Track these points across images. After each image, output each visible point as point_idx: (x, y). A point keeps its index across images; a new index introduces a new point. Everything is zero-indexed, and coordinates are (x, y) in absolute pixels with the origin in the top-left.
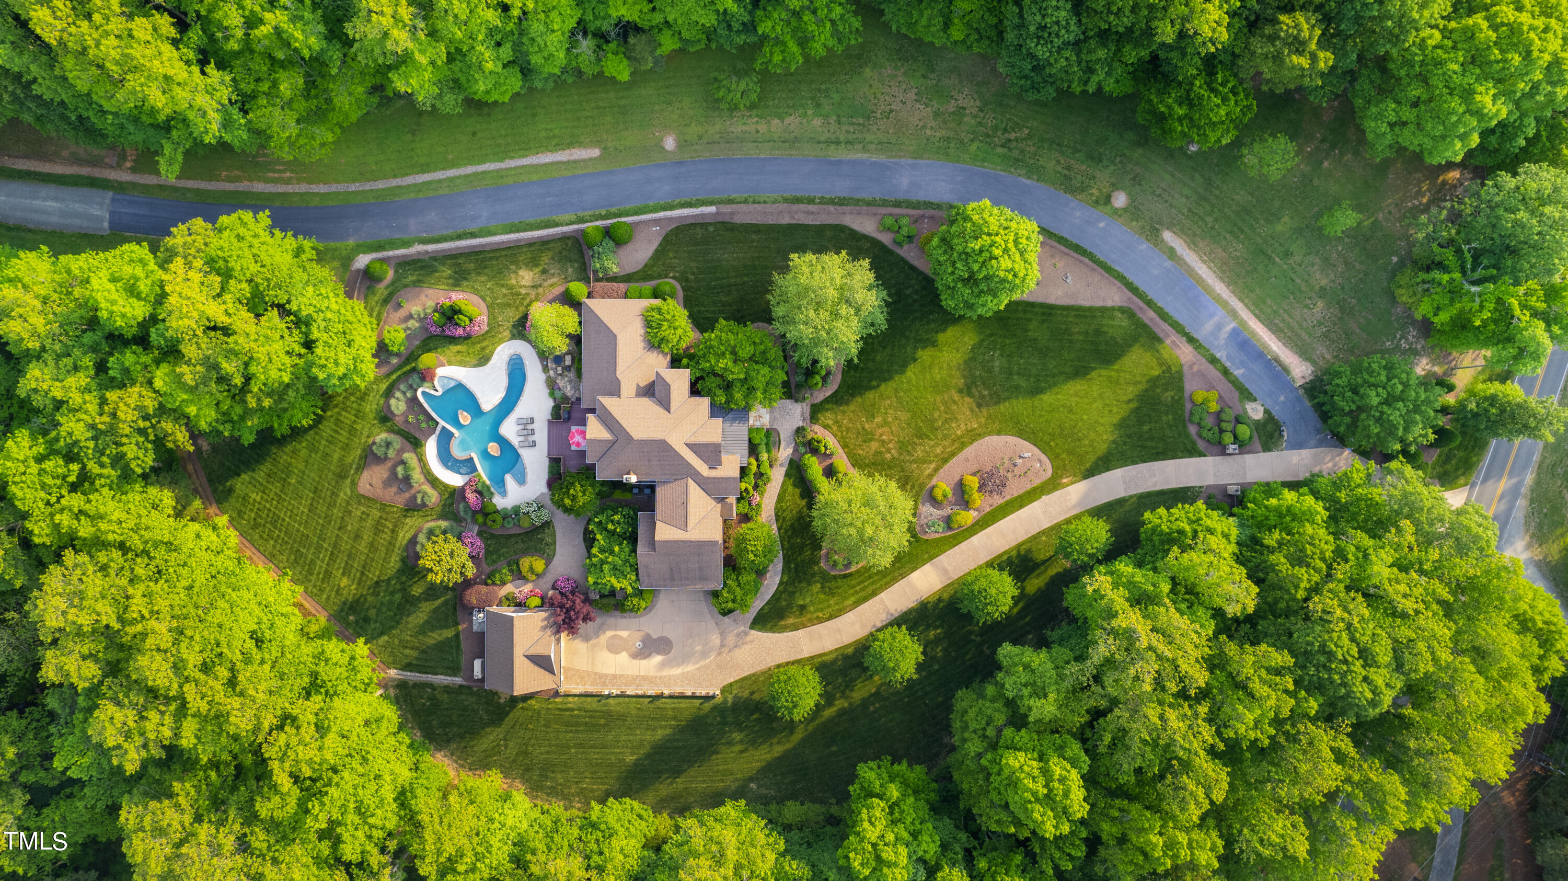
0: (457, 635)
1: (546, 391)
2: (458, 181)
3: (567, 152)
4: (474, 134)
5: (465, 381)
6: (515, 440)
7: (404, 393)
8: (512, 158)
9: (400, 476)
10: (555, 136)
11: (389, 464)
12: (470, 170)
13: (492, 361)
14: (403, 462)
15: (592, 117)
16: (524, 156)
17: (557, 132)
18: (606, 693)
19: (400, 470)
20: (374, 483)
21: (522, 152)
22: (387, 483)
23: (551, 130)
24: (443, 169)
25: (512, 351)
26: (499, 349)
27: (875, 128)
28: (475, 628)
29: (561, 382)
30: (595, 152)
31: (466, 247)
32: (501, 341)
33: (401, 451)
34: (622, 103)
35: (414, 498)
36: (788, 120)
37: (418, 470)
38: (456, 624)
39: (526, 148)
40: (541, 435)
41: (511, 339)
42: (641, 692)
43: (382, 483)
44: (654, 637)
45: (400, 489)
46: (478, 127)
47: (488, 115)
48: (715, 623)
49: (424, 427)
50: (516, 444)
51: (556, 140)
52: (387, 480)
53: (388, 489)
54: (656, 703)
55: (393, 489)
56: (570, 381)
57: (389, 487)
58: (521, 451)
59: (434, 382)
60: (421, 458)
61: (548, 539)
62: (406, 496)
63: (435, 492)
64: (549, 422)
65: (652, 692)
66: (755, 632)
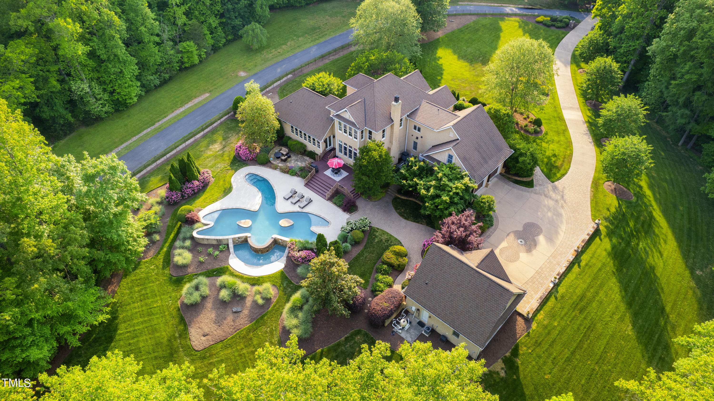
1: (286, 176)
2: (132, 145)
3: (189, 103)
4: (126, 125)
5: (224, 207)
6: (295, 208)
7: (183, 247)
8: (159, 121)
9: (227, 298)
10: (177, 102)
11: (208, 305)
12: (135, 138)
13: (234, 187)
14: (220, 289)
15: (192, 86)
16: (166, 117)
17: (177, 100)
18: (552, 285)
19: (223, 293)
20: (207, 330)
21: (163, 116)
22: (219, 322)
23: (173, 101)
25: (243, 175)
26: (233, 180)
27: (325, 30)
28: (410, 339)
29: (292, 164)
30: (207, 95)
32: (231, 177)
33: (212, 284)
34: (204, 75)
36: (289, 43)
37: (239, 282)
39: (163, 114)
40: (309, 193)
41: (236, 171)
42: (567, 264)
43: (215, 323)
44: (521, 229)
45: (235, 312)
46: (126, 122)
47: (129, 116)
48: (536, 193)
49: (217, 253)
50: (299, 210)
51: (180, 102)
52: (218, 316)
53: (225, 322)
54: (583, 264)
55: (230, 318)
56: (297, 160)
57: (225, 319)
58: (305, 210)
59: (203, 221)
60: (233, 274)
61: (384, 237)
62: (246, 312)
63: (267, 285)
64: (307, 185)
65: (571, 257)
66: (556, 183)
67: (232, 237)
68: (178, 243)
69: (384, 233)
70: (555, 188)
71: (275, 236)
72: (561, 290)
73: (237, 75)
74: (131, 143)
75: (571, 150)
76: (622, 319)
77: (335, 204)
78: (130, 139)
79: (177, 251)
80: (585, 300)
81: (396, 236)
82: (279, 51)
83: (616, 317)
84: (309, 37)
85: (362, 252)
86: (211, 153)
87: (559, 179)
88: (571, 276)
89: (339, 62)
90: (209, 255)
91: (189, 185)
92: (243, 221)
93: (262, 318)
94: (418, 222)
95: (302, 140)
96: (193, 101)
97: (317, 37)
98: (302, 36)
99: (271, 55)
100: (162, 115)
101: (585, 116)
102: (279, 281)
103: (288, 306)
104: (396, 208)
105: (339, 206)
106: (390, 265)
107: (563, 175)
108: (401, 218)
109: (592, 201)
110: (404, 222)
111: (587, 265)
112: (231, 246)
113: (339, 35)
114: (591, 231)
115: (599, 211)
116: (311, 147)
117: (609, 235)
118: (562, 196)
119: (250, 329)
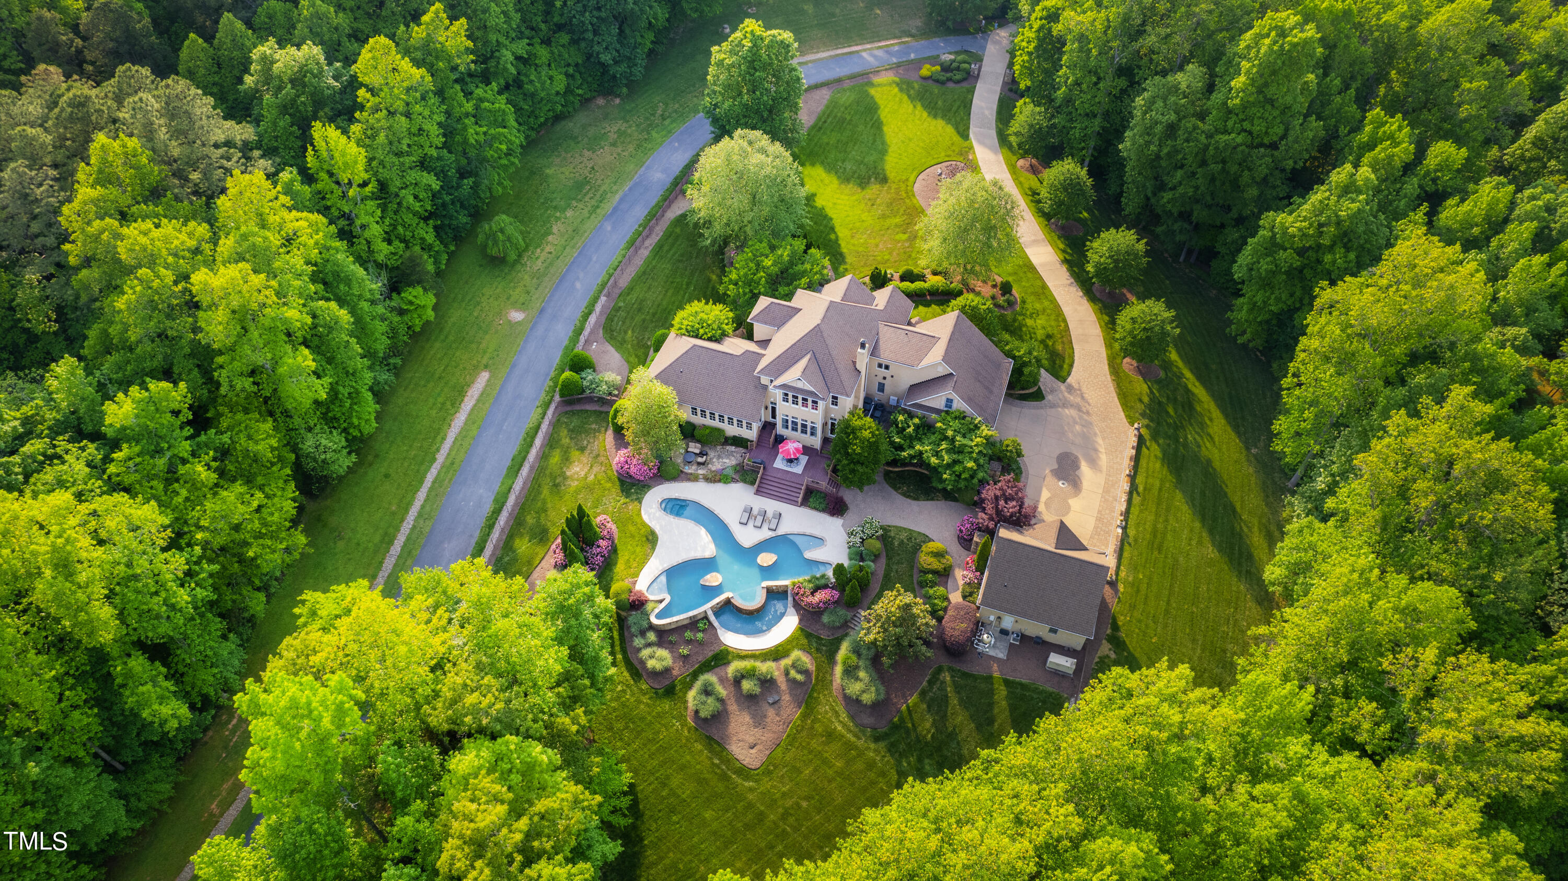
0: (1007, 683)
1: (719, 487)
2: (428, 508)
3: (466, 399)
4: (387, 476)
5: (666, 566)
6: (765, 534)
7: (649, 645)
8: (438, 450)
9: (757, 690)
10: (443, 404)
11: (733, 707)
12: (422, 495)
13: (658, 530)
14: (737, 681)
15: (447, 366)
16: (444, 439)
17: (440, 400)
18: (1120, 531)
19: (747, 685)
20: (751, 740)
21: (439, 438)
22: (759, 721)
23: (434, 404)
24: (402, 521)
25: (655, 506)
26: (645, 517)
27: (599, 182)
28: (1002, 655)
29: (716, 465)
30: (485, 376)
31: (507, 522)
32: (639, 514)
33: (722, 680)
34: (451, 338)
35: (793, 682)
36: (555, 229)
37: (758, 664)
38: (989, 679)
39: (436, 434)
40: (771, 506)
41: (640, 503)
42: (1124, 497)
43: (756, 727)
44: (1056, 466)
45: (773, 703)
46: (383, 470)
47: (377, 456)
48: (1051, 407)
49: (700, 635)
50: (772, 534)
51: (448, 403)
52: (754, 716)
53: (768, 720)
54: (1141, 489)
55: (771, 712)
56: (719, 457)
57: (765, 716)
58: (781, 531)
59: (651, 597)
60: (742, 657)
61: (903, 536)
62: (786, 698)
63: (796, 654)
64: (758, 492)
65: (1126, 487)
66: (1069, 380)
67: (707, 607)
68: (638, 642)
69: (900, 529)
70: (1070, 388)
71: (766, 584)
72: (1131, 532)
73: (510, 321)
74: (423, 507)
75: (1065, 320)
76: (1200, 543)
77: (815, 509)
78: (413, 498)
79: (645, 653)
80: (1159, 536)
81: (916, 529)
82: (548, 249)
83: (1194, 543)
84: (580, 206)
85: (888, 565)
86: (576, 483)
87: (1069, 374)
88: (1135, 511)
89: (666, 248)
90: (689, 642)
91: (595, 550)
92: (708, 577)
93: (811, 696)
94: (932, 499)
95: (716, 423)
96: (469, 394)
97: (593, 202)
98: (569, 206)
99: (539, 262)
100: (435, 437)
101: (1059, 252)
102: (805, 641)
103: (839, 669)
104: (896, 489)
105: (823, 511)
106: (935, 572)
107: (1071, 366)
108: (909, 500)
109: (1118, 395)
110: (914, 504)
111: (1145, 489)
112: (712, 618)
113: (630, 189)
114: (1133, 441)
115: (1132, 407)
116: (732, 430)
117: (1155, 437)
118: (1083, 398)
119: (805, 716)
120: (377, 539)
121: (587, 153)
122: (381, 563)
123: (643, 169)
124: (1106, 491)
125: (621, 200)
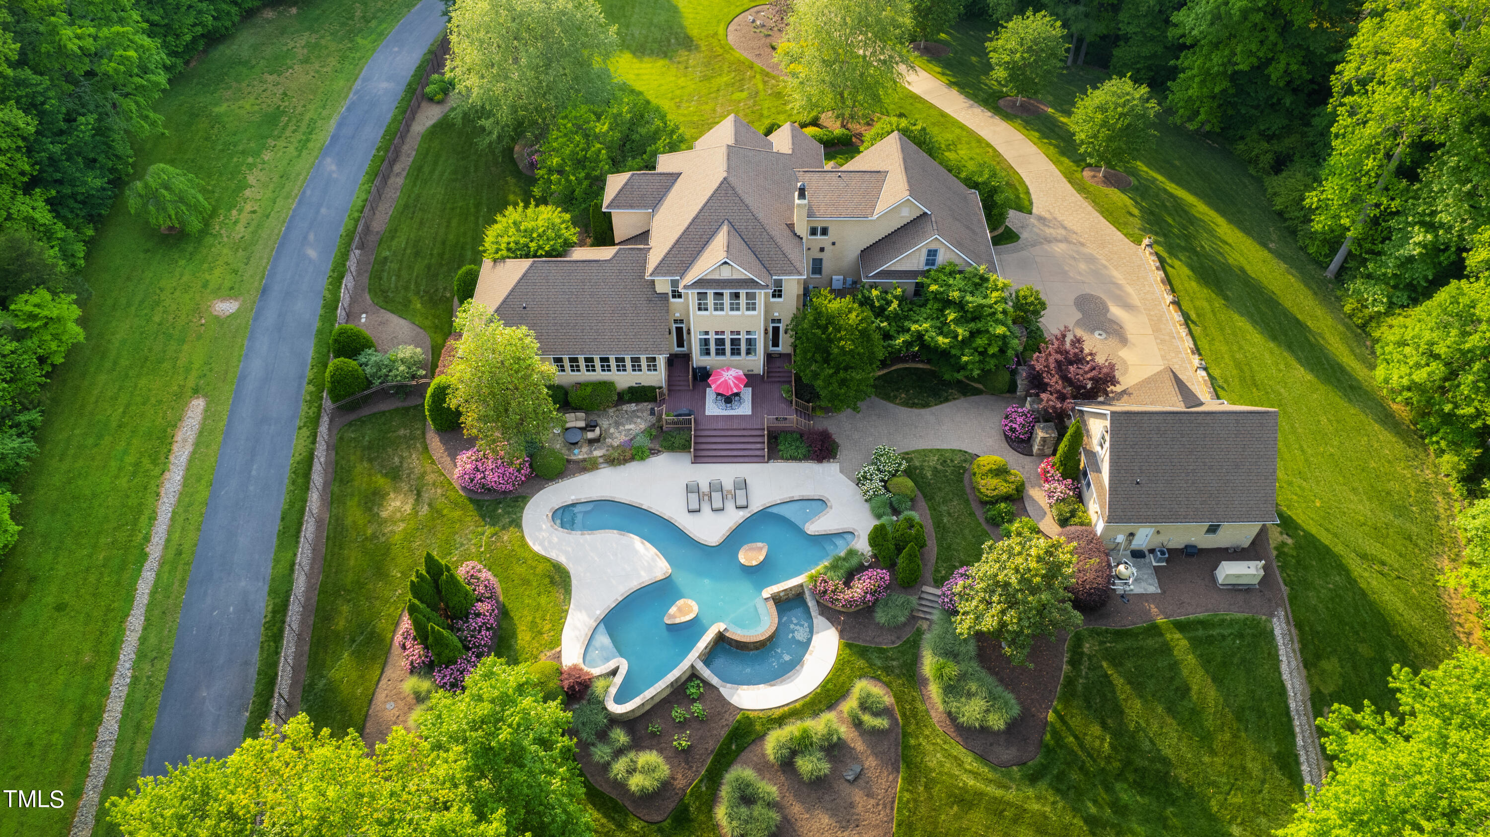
0: (1181, 627)
1: (634, 468)
2: (153, 640)
3: (175, 447)
4: (60, 608)
5: (600, 612)
6: (733, 517)
7: (620, 752)
8: (147, 539)
9: (825, 767)
11: (796, 809)
12: (136, 621)
13: (562, 559)
14: (787, 764)
15: (127, 406)
16: (153, 518)
17: (130, 459)
19: (806, 765)
21: (144, 519)
23: (120, 469)
24: (109, 675)
25: (546, 525)
26: (537, 548)
27: (300, 109)
28: (1152, 588)
29: (618, 437)
30: (198, 406)
31: (303, 622)
32: (524, 544)
33: (763, 767)
34: (124, 363)
35: (873, 734)
36: (251, 180)
37: (810, 724)
38: (1154, 630)
40: (726, 473)
41: (519, 526)
42: (1183, 332)
43: (844, 828)
44: (1079, 316)
45: (855, 780)
46: (50, 599)
47: (32, 580)
48: (1033, 246)
49: (697, 708)
50: (742, 515)
51: (146, 461)
52: (834, 812)
53: (859, 809)
54: (1193, 316)
55: (858, 796)
56: (617, 424)
57: (852, 805)
58: (756, 506)
59: (596, 671)
60: (779, 719)
61: (933, 461)
62: (871, 762)
63: (861, 687)
64: (697, 459)
65: (1178, 317)
66: (1034, 211)
67: (693, 657)
68: (602, 753)
69: (925, 453)
70: (1041, 219)
71: (767, 592)
72: (1215, 372)
73: (217, 318)
74: (143, 640)
75: (989, 145)
76: (1287, 365)
77: (793, 458)
78: (121, 631)
79: (619, 767)
80: (1246, 368)
81: (945, 446)
82: (248, 207)
83: (1282, 367)
84: (281, 143)
85: (933, 509)
86: (402, 526)
87: (1031, 204)
88: (1203, 344)
89: (426, 169)
90: (682, 725)
91: (474, 623)
92: (673, 610)
93: (907, 747)
94: (947, 400)
95: (599, 375)
96: (179, 437)
97: (299, 136)
98: (264, 147)
99: (240, 228)
100: (136, 521)
101: (938, 76)
102: (861, 663)
103: (934, 690)
104: (887, 398)
105: (806, 458)
106: (1007, 498)
107: (1028, 193)
108: (916, 411)
109: (1102, 213)
110: (927, 414)
111: (1198, 315)
112: (706, 673)
113: (349, 109)
114: (1152, 262)
115: (1125, 224)
116: (624, 379)
117: (1171, 254)
118: (1065, 228)
119: (911, 781)
120: (67, 721)
121: (270, 78)
122: (85, 764)
123: (359, 82)
124: (1156, 330)
125: (340, 125)
